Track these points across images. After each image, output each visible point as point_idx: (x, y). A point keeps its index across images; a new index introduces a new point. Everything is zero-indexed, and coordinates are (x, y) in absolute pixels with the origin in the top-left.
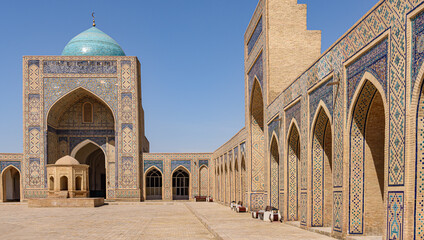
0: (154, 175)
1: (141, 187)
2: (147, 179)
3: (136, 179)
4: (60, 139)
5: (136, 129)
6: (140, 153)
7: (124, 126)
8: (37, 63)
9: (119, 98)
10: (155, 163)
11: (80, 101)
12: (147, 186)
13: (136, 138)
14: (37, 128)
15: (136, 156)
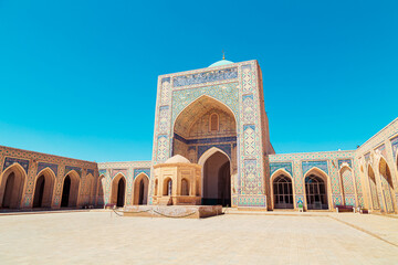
0: (283, 181)
1: (268, 194)
2: (275, 186)
3: (261, 184)
4: (190, 149)
5: (258, 130)
6: (265, 154)
7: (245, 127)
8: (168, 79)
9: (241, 100)
10: (282, 165)
11: (208, 113)
12: (275, 192)
13: (259, 139)
14: (165, 135)
15: (260, 157)
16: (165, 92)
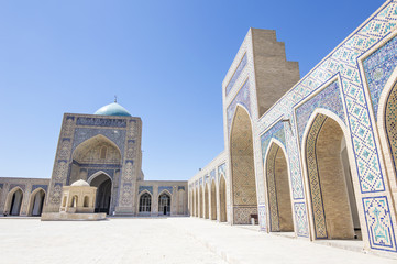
0: (146, 197)
2: (141, 200)
4: (81, 170)
6: (137, 180)
7: (127, 161)
8: (73, 118)
9: (126, 143)
10: (147, 188)
11: (100, 145)
12: (140, 205)
14: (65, 160)
15: (134, 182)
16: (69, 126)
